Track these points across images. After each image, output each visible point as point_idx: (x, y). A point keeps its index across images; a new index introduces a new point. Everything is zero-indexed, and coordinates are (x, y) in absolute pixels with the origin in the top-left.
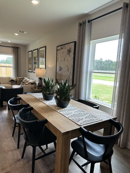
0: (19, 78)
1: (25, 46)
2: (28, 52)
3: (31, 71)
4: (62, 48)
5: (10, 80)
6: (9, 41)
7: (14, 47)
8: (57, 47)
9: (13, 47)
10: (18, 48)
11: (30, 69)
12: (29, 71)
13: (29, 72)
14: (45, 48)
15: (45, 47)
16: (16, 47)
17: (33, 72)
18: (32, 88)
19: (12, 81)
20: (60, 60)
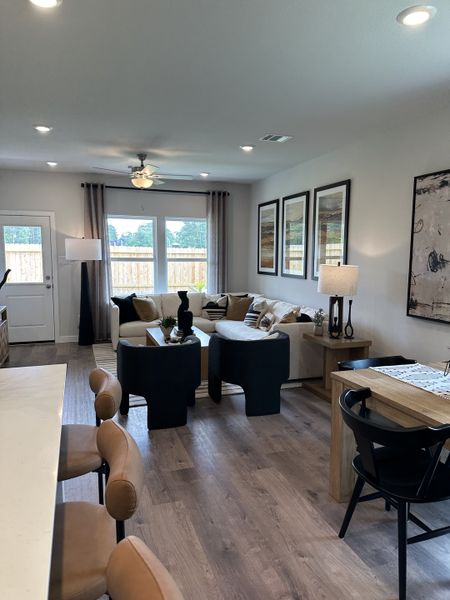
0: (234, 294)
1: (248, 187)
2: (260, 206)
3: (273, 270)
4: (444, 184)
5: (205, 305)
6: (205, 175)
7: (214, 193)
8: (416, 178)
9: (208, 193)
10: (224, 194)
11: (270, 265)
12: (261, 269)
13: (259, 273)
14: (344, 187)
15: (348, 183)
16: (219, 194)
17: (283, 275)
18: (305, 336)
19: (211, 305)
20: (432, 229)
